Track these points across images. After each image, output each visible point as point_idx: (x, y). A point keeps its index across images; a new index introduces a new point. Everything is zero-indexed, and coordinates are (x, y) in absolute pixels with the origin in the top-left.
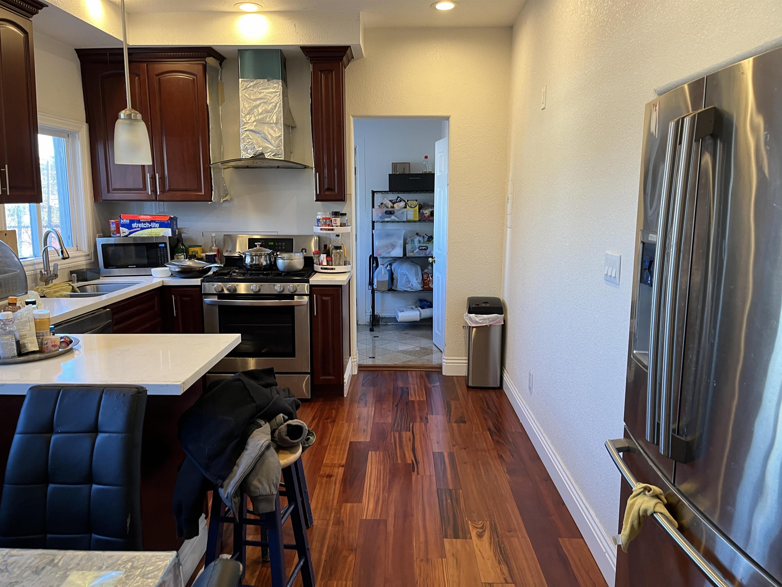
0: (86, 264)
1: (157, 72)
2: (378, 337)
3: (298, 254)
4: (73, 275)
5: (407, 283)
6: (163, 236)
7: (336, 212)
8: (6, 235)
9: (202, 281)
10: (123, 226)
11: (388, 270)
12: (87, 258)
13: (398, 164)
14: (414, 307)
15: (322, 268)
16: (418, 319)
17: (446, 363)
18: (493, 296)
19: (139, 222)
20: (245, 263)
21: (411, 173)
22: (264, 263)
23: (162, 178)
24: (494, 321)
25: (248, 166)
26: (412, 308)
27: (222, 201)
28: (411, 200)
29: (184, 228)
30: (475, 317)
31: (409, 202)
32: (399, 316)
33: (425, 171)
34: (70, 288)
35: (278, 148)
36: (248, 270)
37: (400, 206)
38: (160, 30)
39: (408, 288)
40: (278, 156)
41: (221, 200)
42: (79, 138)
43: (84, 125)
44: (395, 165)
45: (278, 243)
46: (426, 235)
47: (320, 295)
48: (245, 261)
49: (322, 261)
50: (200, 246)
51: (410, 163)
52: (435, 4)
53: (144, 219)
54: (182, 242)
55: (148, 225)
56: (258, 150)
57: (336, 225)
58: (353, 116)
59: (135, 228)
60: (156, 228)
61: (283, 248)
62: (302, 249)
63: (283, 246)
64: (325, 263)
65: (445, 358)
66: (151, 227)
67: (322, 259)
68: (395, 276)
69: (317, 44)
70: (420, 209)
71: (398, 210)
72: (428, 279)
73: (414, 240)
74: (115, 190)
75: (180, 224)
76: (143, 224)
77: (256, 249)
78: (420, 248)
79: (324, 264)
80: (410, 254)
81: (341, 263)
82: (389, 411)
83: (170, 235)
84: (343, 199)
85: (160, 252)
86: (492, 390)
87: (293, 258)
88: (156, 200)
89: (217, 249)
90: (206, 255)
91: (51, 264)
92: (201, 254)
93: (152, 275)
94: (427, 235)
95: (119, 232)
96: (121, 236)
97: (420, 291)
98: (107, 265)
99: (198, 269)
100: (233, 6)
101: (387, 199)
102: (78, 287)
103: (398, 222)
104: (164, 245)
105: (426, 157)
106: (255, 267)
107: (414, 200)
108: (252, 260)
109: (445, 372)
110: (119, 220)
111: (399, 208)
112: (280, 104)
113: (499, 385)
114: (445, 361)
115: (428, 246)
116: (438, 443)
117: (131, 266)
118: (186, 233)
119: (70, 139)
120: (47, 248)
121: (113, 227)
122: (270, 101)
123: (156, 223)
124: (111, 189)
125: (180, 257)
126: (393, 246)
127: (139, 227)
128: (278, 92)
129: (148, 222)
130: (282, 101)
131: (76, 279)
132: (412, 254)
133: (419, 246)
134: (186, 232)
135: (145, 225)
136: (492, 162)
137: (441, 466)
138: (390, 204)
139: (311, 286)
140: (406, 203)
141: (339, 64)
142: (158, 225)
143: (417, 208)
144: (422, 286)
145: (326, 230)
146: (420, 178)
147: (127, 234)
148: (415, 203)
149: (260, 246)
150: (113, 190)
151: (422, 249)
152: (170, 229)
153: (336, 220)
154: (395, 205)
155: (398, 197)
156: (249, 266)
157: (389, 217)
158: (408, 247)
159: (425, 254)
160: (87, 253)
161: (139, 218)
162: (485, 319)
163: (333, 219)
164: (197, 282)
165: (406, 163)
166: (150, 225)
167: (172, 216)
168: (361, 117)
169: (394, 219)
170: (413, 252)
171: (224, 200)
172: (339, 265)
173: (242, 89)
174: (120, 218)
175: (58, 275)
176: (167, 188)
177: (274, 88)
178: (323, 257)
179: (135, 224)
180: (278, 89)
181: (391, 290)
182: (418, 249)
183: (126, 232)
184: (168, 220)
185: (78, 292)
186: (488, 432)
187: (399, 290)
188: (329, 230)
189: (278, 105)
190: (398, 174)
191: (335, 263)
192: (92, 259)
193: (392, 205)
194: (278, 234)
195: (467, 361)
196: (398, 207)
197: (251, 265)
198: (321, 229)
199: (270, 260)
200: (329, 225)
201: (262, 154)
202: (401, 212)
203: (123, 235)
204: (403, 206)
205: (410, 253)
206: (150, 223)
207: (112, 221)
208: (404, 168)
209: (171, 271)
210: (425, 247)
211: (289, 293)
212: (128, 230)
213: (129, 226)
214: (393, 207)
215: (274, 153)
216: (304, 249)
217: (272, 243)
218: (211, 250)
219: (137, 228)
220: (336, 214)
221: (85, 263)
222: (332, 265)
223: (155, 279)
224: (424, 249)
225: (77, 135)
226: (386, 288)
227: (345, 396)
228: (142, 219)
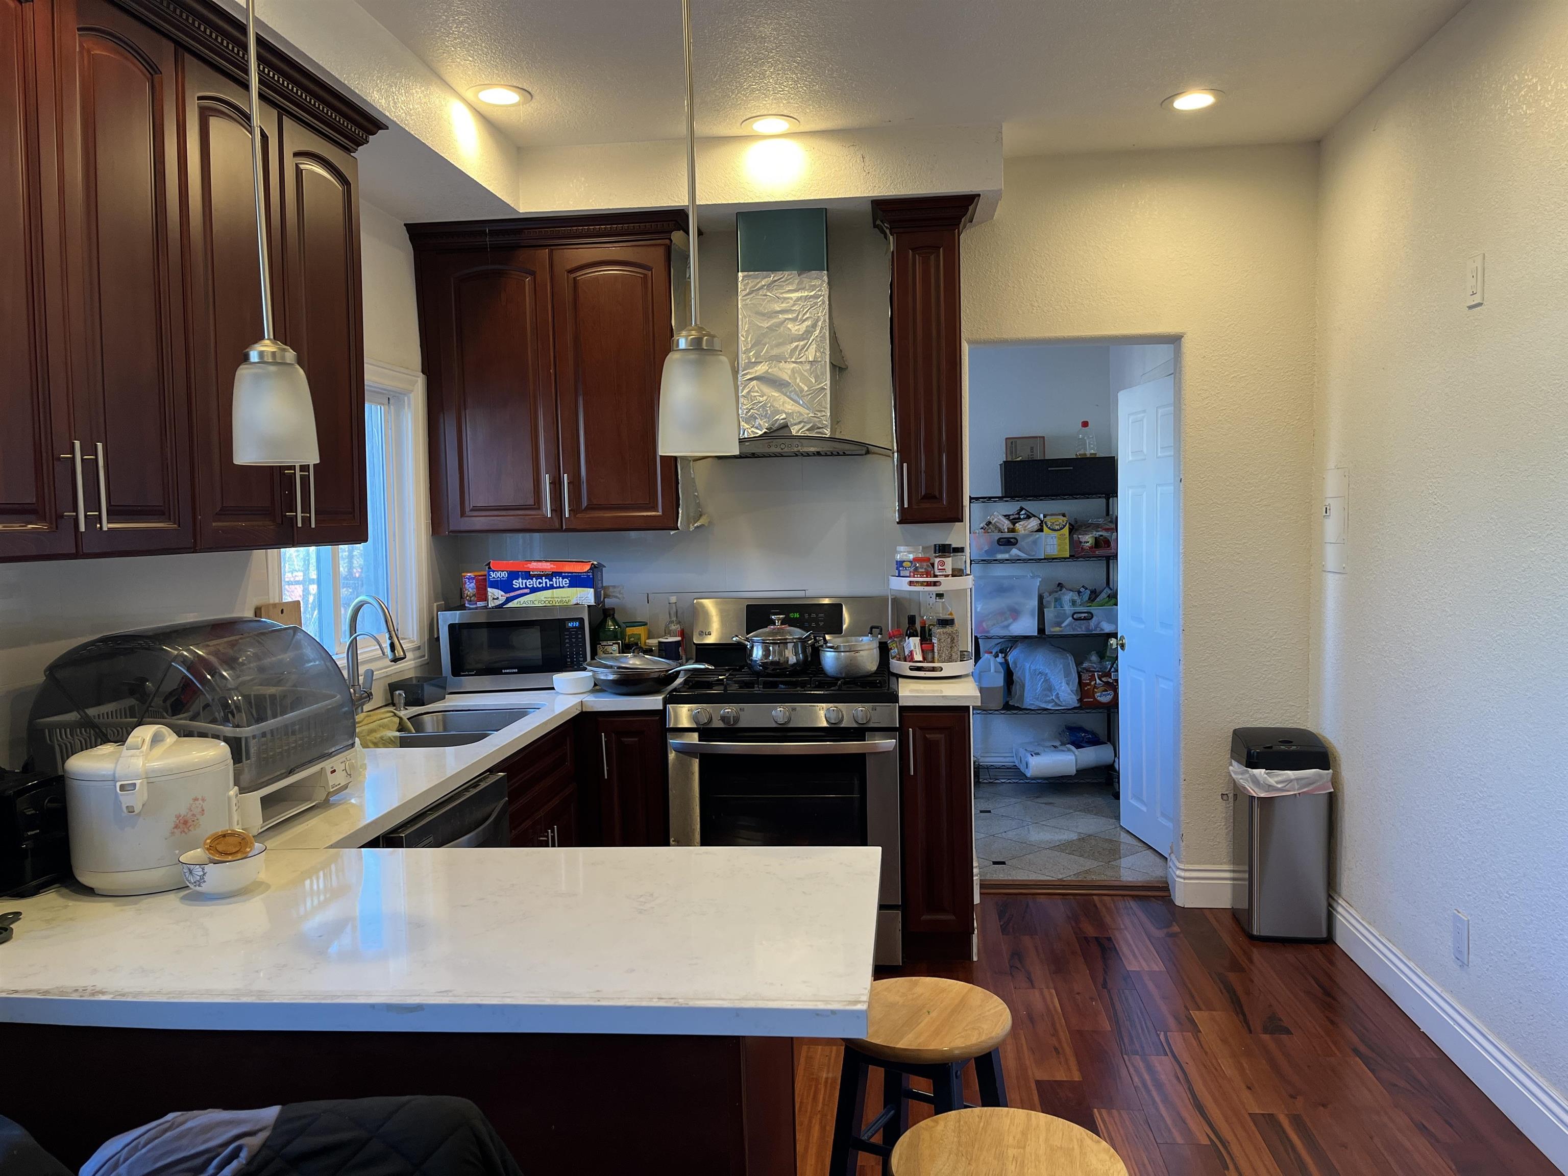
0: (415, 667)
1: (569, 267)
2: (989, 812)
3: (865, 638)
4: (397, 692)
5: (1045, 693)
6: (577, 604)
7: (944, 546)
8: (282, 612)
9: (666, 702)
10: (496, 584)
11: (1001, 663)
12: (418, 653)
13: (1018, 441)
14: (1057, 744)
15: (911, 669)
16: (1072, 770)
17: (1185, 878)
18: (1295, 726)
19: (528, 575)
20: (752, 660)
21: (1046, 458)
22: (792, 660)
23: (575, 484)
24: (1311, 784)
25: (753, 454)
26: (1055, 747)
27: (692, 528)
28: (1052, 515)
29: (614, 587)
30: (1266, 776)
31: (1048, 518)
32: (1030, 766)
33: (1082, 452)
34: (395, 723)
35: (819, 414)
36: (758, 674)
37: (1029, 526)
38: (583, 179)
39: (1049, 702)
40: (818, 430)
41: (691, 525)
42: (409, 404)
43: (418, 377)
44: (1012, 443)
45: (810, 615)
46: (1083, 587)
47: (921, 728)
48: (751, 655)
49: (911, 652)
50: (645, 624)
51: (1044, 437)
52: (1172, 98)
53: (537, 570)
54: (613, 615)
55: (546, 582)
56: (778, 419)
57: (944, 573)
58: (969, 342)
59: (520, 588)
60: (563, 587)
61: (821, 624)
62: (872, 628)
63: (822, 621)
64: (918, 656)
65: (1182, 866)
66: (552, 587)
67: (912, 648)
68: (1018, 677)
69: (910, 193)
70: (1071, 531)
71: (1025, 537)
72: (1093, 683)
73: (1060, 599)
74: (475, 509)
75: (609, 578)
76: (537, 579)
77: (774, 629)
78: (1075, 617)
79: (916, 659)
80: (1052, 630)
81: (954, 656)
82: (1092, 999)
83: (592, 602)
84: (960, 518)
85: (570, 639)
86: (1311, 946)
87: (859, 649)
88: (560, 530)
89: (679, 629)
90: (660, 642)
91: (362, 670)
92: (647, 641)
93: (553, 689)
94: (1086, 589)
95: (484, 597)
96: (490, 606)
97: (1075, 708)
98: (458, 669)
99: (656, 675)
100: (739, 124)
101: (999, 513)
102: (408, 719)
103: (1025, 561)
104: (576, 624)
105: (1085, 424)
106: (772, 667)
107: (1059, 515)
108: (767, 653)
109: (1181, 898)
110: (486, 573)
111: (1027, 532)
112: (825, 321)
113: (1324, 935)
114: (1182, 874)
115: (1092, 611)
116: (1249, 1088)
117: (508, 671)
118: (616, 597)
119: (392, 407)
120: (356, 638)
121: (470, 588)
122: (803, 316)
123: (563, 579)
124: (467, 509)
125: (609, 649)
126: (1015, 613)
127: (527, 587)
128: (821, 296)
129: (547, 576)
130: (827, 316)
131: (403, 701)
132: (1058, 629)
133: (1073, 612)
134: (618, 595)
135: (540, 583)
136: (1279, 429)
137: (1288, 1154)
138: (1006, 524)
139: (903, 709)
140: (1042, 521)
141: (954, 234)
142: (568, 582)
143: (1066, 531)
144: (1079, 698)
145: (922, 584)
146: (1072, 468)
147: (501, 602)
148: (1061, 519)
149: (782, 624)
150: (471, 510)
151: (1080, 619)
152: (592, 590)
153: (943, 564)
154: (1017, 525)
155: (1022, 509)
156: (760, 666)
157: (1008, 552)
158: (1049, 614)
159: (1088, 629)
160: (417, 643)
161: (528, 568)
162: (1291, 781)
163: (937, 560)
164: (653, 702)
165: (1036, 437)
166: (551, 583)
167: (595, 563)
168: (986, 342)
169: (1018, 556)
170: (1059, 624)
171: (696, 525)
172: (950, 660)
173: (744, 293)
174: (490, 568)
175: (372, 695)
176: (585, 503)
177: (813, 288)
178: (913, 644)
179: (520, 580)
180: (819, 291)
181: (1007, 707)
182: (1071, 618)
183: (500, 597)
184: (588, 572)
185: (410, 732)
186: (1358, 1059)
187: (1029, 707)
188: (929, 584)
189: (820, 323)
190: (1021, 461)
191: (940, 657)
192: (424, 656)
193: (1012, 526)
194: (807, 595)
195: (1247, 876)
196: (1024, 530)
197: (764, 665)
198: (911, 583)
199: (804, 652)
200: (928, 574)
201: (785, 426)
202: (1031, 539)
203: (493, 605)
204: (1036, 528)
205: (1053, 627)
206: (550, 576)
207: (469, 574)
208: (1032, 449)
209: (595, 678)
210: (1086, 615)
211: (855, 725)
212: (503, 593)
213: (505, 585)
214: (1012, 530)
215: (811, 425)
216: (877, 627)
217: (797, 615)
218: (668, 633)
219: (523, 588)
220: (944, 550)
221: (413, 666)
222: (933, 662)
223: (561, 696)
224: (1085, 619)
225: (406, 398)
226: (998, 703)
227: (975, 959)
228: (533, 570)
